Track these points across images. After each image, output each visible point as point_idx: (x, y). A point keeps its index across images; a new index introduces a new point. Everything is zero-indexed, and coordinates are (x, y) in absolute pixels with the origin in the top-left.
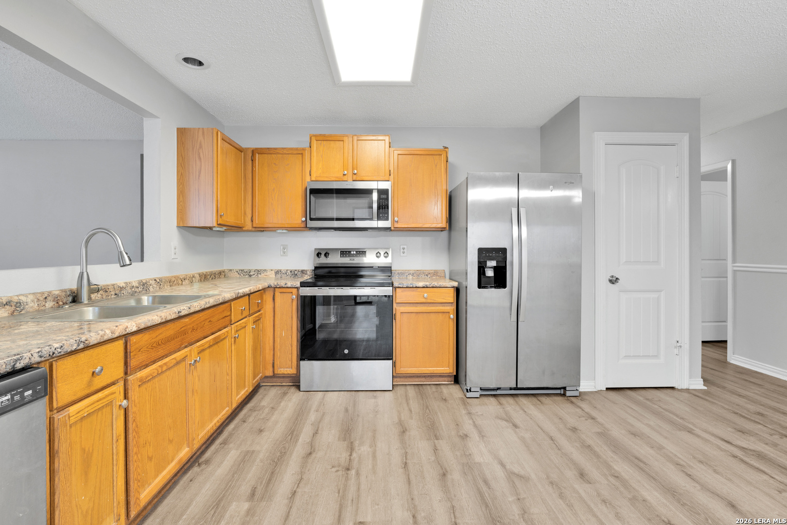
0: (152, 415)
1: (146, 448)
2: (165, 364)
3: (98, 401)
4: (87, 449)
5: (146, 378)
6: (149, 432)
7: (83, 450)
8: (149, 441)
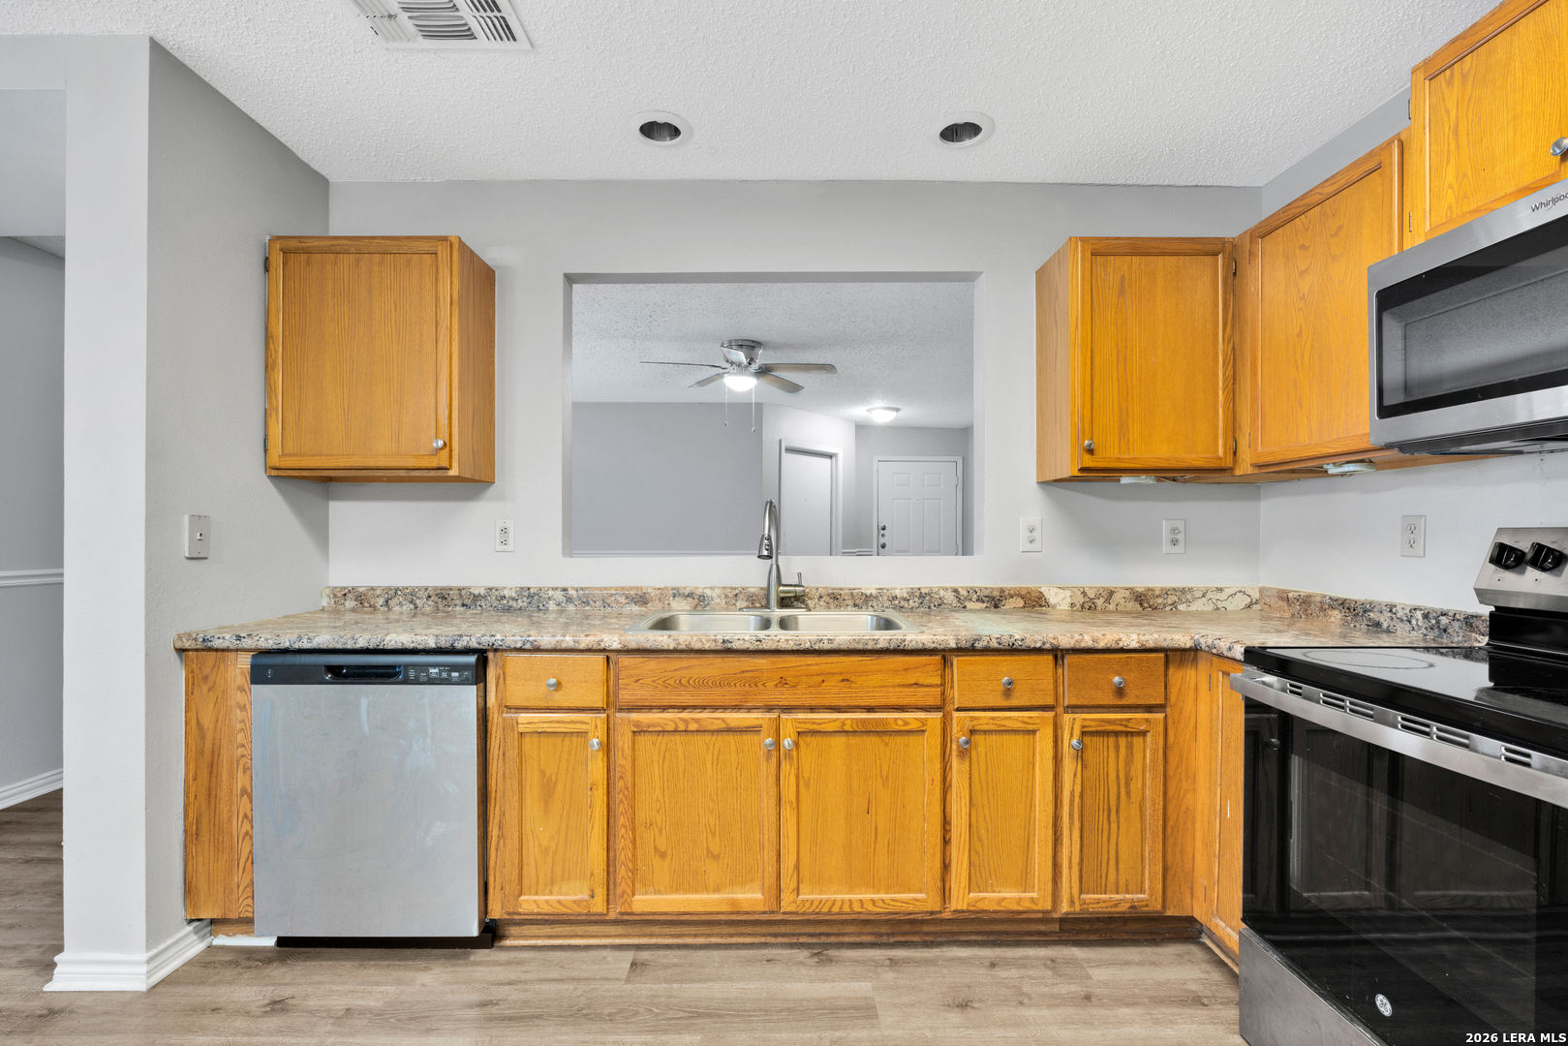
0: (666, 789)
1: (652, 834)
2: (696, 721)
3: (558, 722)
4: (548, 774)
5: (649, 727)
6: (658, 811)
7: (543, 773)
8: (659, 825)
